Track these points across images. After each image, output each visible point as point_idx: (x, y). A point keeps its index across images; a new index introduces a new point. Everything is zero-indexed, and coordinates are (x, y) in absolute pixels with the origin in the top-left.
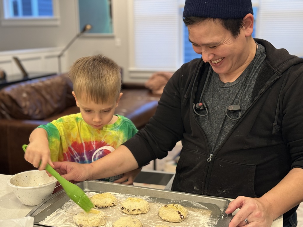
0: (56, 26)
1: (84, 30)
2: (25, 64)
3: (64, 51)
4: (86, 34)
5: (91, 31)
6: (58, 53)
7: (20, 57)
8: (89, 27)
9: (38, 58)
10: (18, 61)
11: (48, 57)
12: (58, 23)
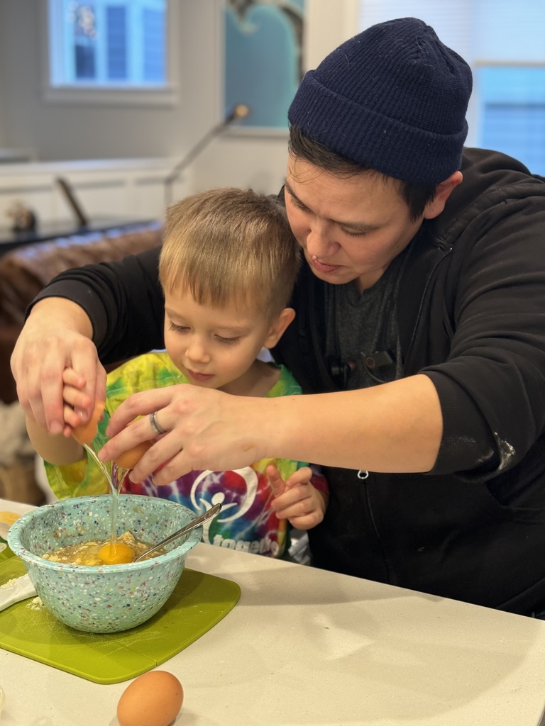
0: (167, 108)
1: (231, 118)
2: (83, 197)
3: (181, 167)
4: (235, 128)
5: (248, 120)
6: (166, 173)
7: (73, 179)
8: (242, 111)
9: (118, 184)
10: (66, 188)
11: (143, 182)
12: (173, 99)
